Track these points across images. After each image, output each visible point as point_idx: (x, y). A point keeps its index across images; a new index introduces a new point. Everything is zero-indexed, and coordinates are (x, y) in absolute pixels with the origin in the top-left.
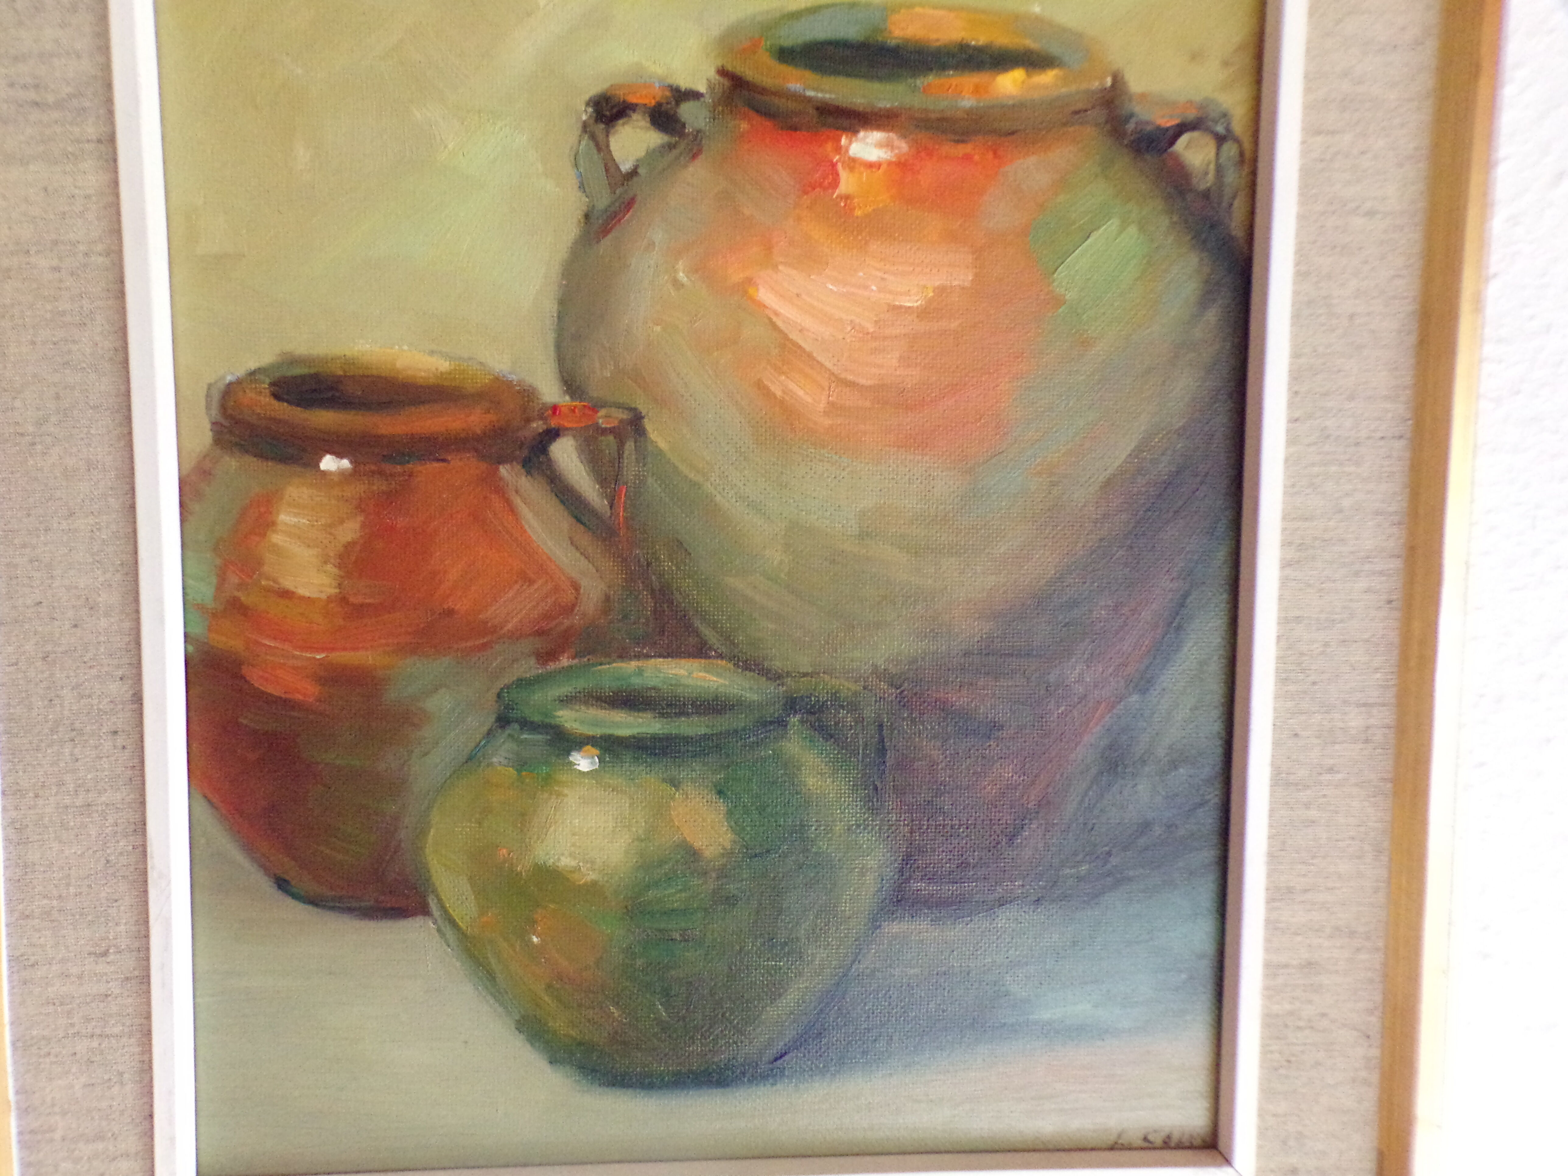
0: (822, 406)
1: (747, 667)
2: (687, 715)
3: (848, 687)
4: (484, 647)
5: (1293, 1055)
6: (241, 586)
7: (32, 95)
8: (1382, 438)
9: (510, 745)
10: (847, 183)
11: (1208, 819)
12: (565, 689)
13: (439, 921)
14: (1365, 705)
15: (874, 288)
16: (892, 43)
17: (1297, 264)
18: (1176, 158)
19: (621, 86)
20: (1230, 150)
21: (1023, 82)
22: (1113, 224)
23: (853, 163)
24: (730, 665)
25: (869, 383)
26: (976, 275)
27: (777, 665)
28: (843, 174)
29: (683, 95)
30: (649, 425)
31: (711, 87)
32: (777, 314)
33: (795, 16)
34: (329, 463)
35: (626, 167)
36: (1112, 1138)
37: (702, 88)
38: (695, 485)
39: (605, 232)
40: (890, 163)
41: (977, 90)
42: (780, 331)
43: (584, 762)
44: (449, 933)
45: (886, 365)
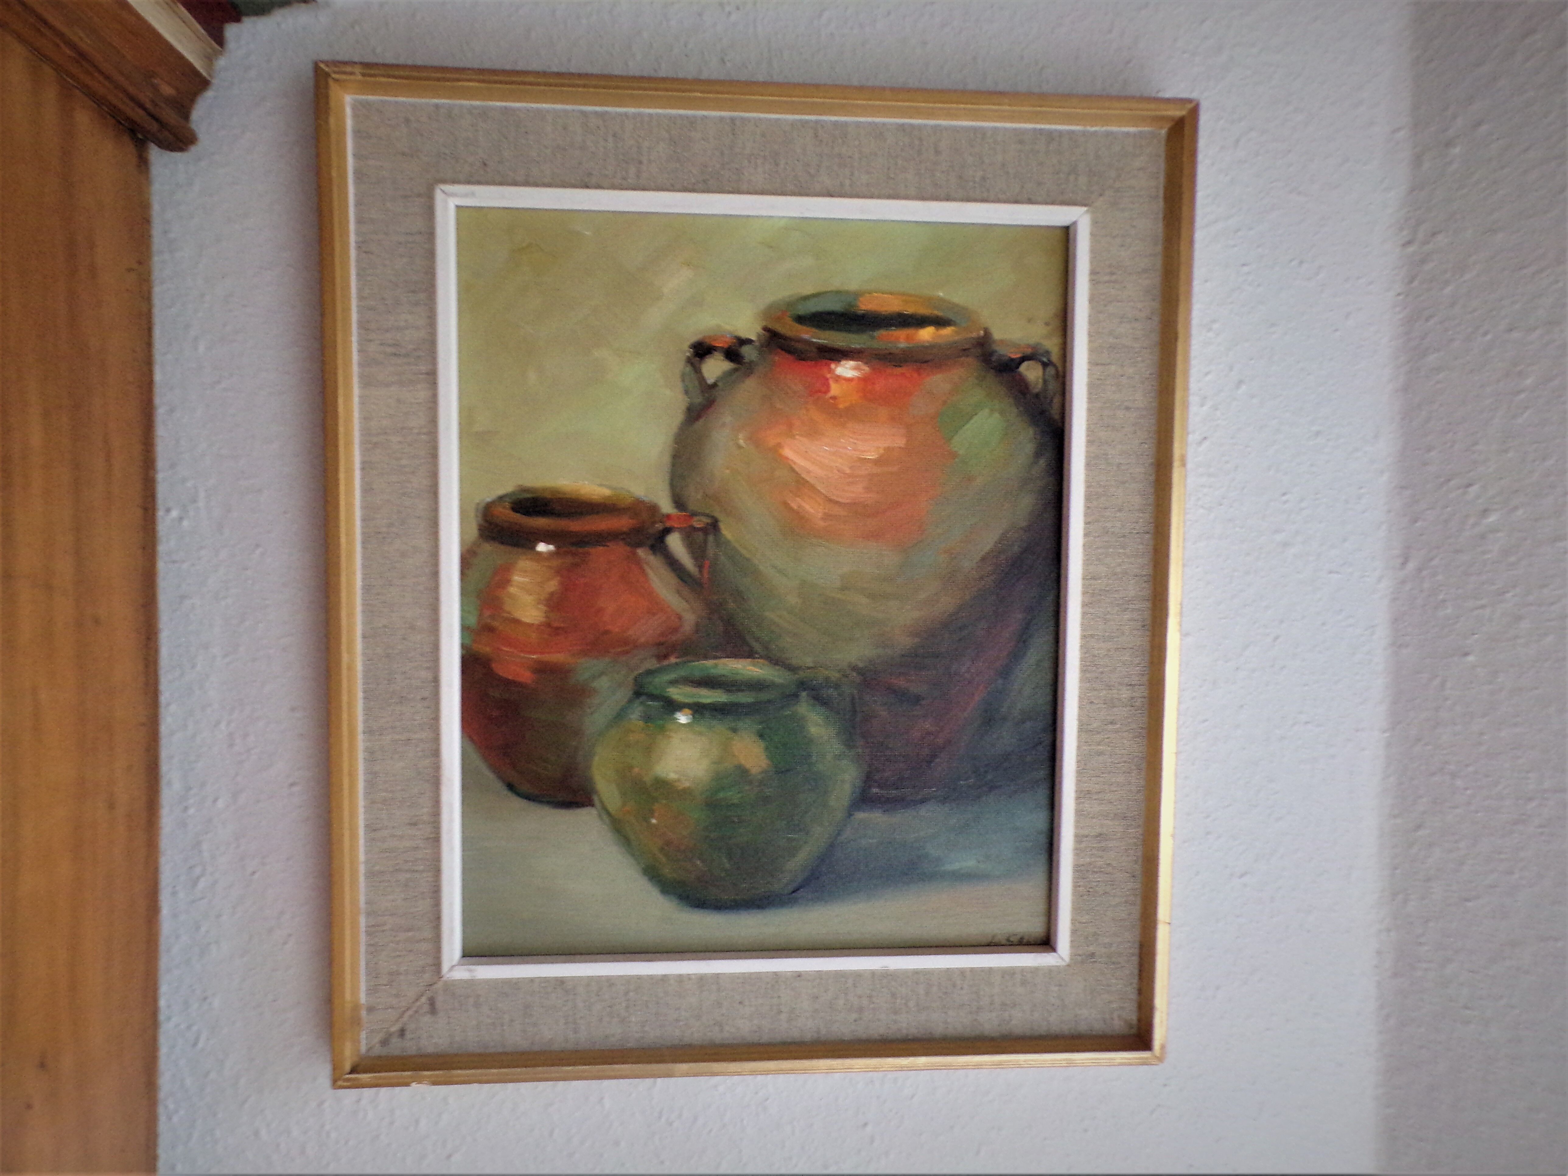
0: (820, 515)
1: (776, 664)
2: (743, 691)
3: (835, 675)
4: (627, 652)
6: (492, 617)
7: (393, 350)
8: (1138, 533)
9: (641, 708)
10: (835, 389)
11: (1043, 753)
12: (673, 676)
13: (601, 812)
14: (1130, 685)
15: (850, 448)
16: (860, 312)
17: (1088, 436)
18: (1020, 375)
19: (710, 337)
20: (1051, 371)
21: (934, 333)
22: (986, 411)
23: (838, 378)
24: (766, 662)
25: (848, 501)
26: (908, 441)
27: (794, 662)
28: (833, 385)
29: (743, 342)
30: (722, 526)
31: (759, 336)
32: (795, 463)
33: (806, 298)
34: (542, 547)
35: (710, 381)
36: (990, 939)
37: (753, 338)
38: (748, 560)
39: (698, 417)
40: (859, 378)
41: (908, 338)
42: (797, 473)
43: (683, 718)
44: (605, 817)
45: (856, 491)
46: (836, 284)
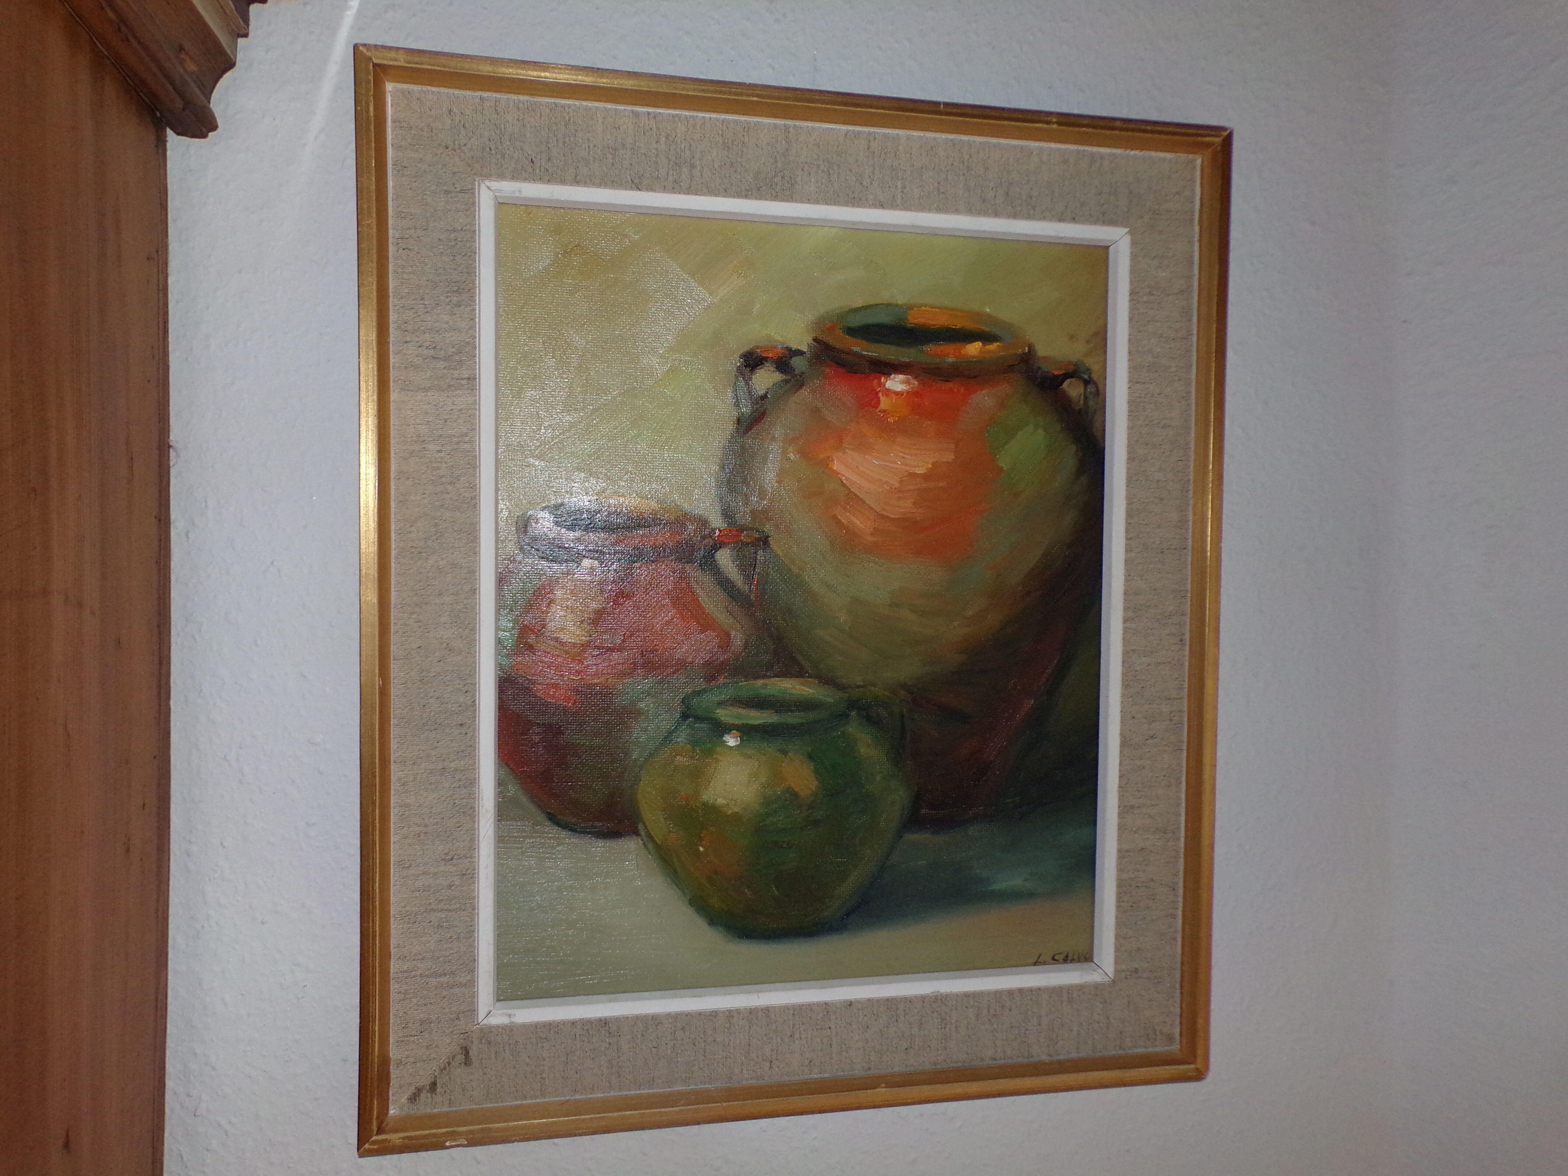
0: (869, 530)
1: (826, 683)
2: (792, 711)
3: (884, 694)
4: (674, 673)
5: (1134, 903)
7: (432, 352)
9: (688, 731)
10: (885, 403)
12: (721, 697)
13: (645, 839)
15: (899, 463)
16: (910, 326)
17: (1128, 452)
18: (1063, 392)
19: (760, 347)
20: (1092, 388)
21: (981, 348)
22: (1030, 428)
23: (888, 392)
24: (816, 682)
25: (897, 517)
26: (956, 456)
27: (844, 680)
28: (883, 399)
29: (794, 353)
30: (771, 541)
31: (809, 347)
32: (845, 477)
33: (857, 310)
34: (586, 563)
35: (761, 392)
36: (1034, 959)
37: (804, 349)
38: (799, 577)
39: (749, 428)
40: (908, 393)
41: (956, 353)
42: (847, 488)
43: (731, 741)
44: (650, 846)
45: (905, 506)
46: (885, 297)
